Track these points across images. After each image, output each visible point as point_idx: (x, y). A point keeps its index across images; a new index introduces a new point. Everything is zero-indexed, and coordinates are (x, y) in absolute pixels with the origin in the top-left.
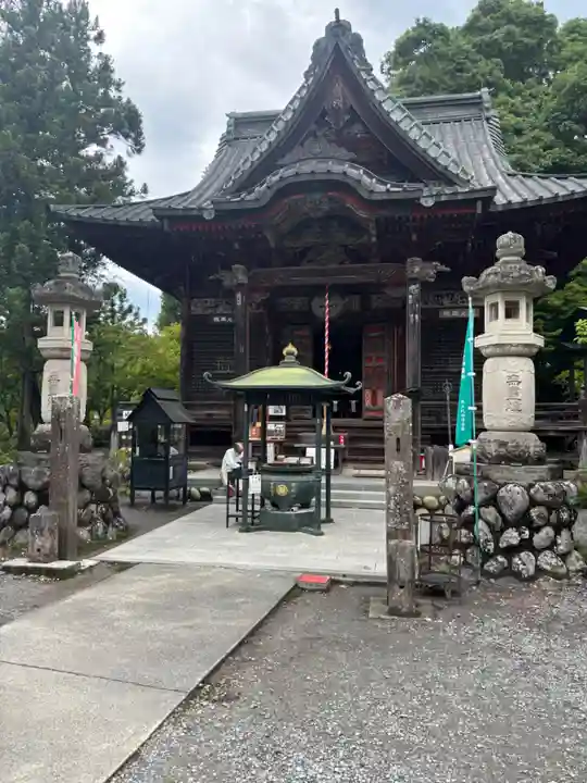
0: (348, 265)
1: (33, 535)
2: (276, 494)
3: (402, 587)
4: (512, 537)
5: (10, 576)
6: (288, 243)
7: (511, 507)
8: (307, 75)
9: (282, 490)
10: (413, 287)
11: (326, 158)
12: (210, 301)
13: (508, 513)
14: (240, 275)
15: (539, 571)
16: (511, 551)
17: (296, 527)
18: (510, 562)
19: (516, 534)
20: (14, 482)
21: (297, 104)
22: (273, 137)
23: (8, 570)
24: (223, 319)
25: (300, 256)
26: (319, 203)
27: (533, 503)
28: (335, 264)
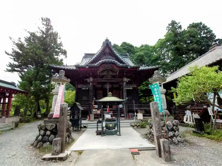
0: (112, 79)
1: (54, 146)
2: (109, 126)
3: (167, 153)
4: (171, 134)
5: (46, 162)
6: (100, 74)
7: (170, 127)
8: (102, 47)
9: (111, 125)
10: (124, 83)
11: (110, 59)
12: (82, 85)
13: (169, 128)
14: (91, 79)
15: (179, 141)
16: (172, 137)
17: (114, 134)
18: (172, 140)
19: (172, 133)
20: (44, 128)
21: (99, 53)
22: (94, 58)
23: (44, 159)
24: (85, 89)
25: (103, 77)
26: (109, 67)
27: (174, 125)
28: (109, 78)
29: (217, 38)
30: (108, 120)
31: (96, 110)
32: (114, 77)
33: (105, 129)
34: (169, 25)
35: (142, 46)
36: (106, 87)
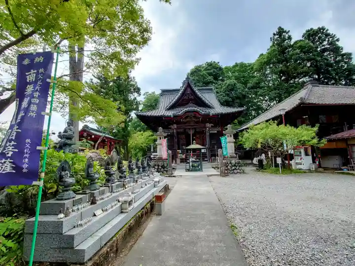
0: (195, 124)
2: (194, 166)
7: (233, 164)
9: (196, 165)
10: (207, 128)
14: (175, 126)
15: (237, 172)
16: (233, 170)
17: (198, 170)
22: (175, 100)
27: (236, 163)
28: (193, 124)
29: (344, 52)
30: (193, 162)
31: (181, 155)
32: (197, 122)
33: (191, 168)
34: (274, 34)
35: (237, 65)
36: (189, 133)
